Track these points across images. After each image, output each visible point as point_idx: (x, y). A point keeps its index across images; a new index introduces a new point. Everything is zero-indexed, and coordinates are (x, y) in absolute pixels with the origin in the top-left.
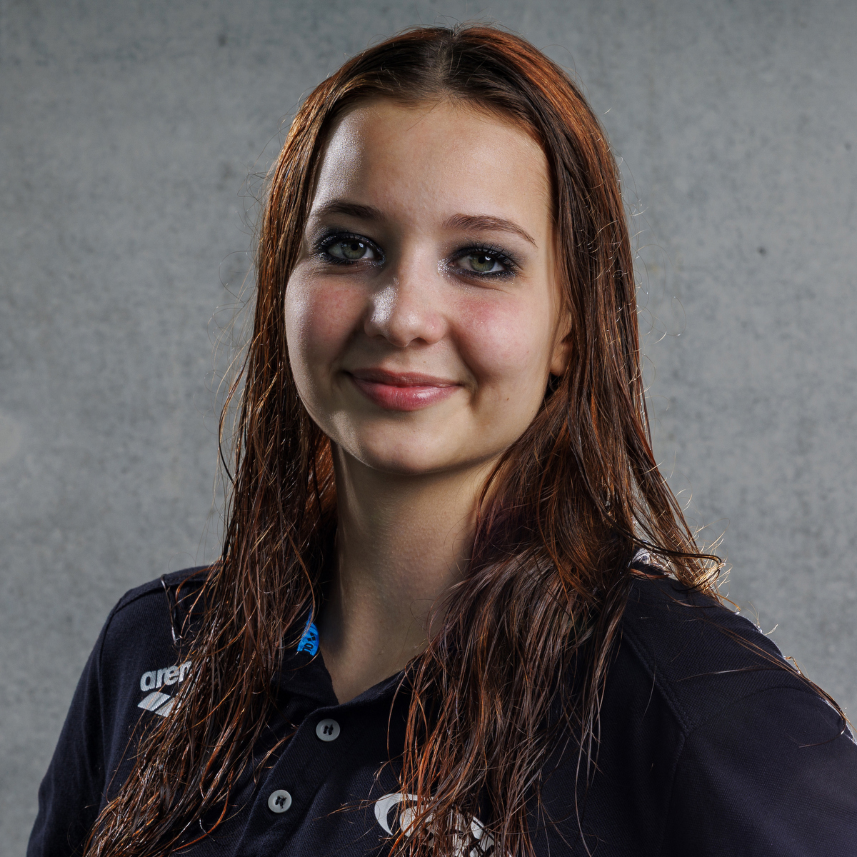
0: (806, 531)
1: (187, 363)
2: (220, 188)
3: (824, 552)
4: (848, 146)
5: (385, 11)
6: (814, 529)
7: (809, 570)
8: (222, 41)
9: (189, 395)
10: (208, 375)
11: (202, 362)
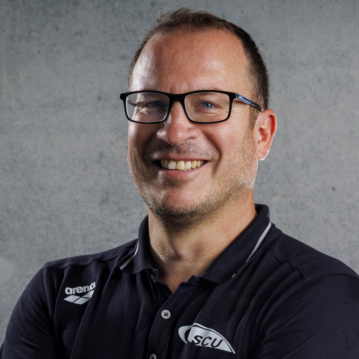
1: (84, 238)
2: (99, 162)
8: (99, 99)
10: (94, 243)
11: (91, 237)
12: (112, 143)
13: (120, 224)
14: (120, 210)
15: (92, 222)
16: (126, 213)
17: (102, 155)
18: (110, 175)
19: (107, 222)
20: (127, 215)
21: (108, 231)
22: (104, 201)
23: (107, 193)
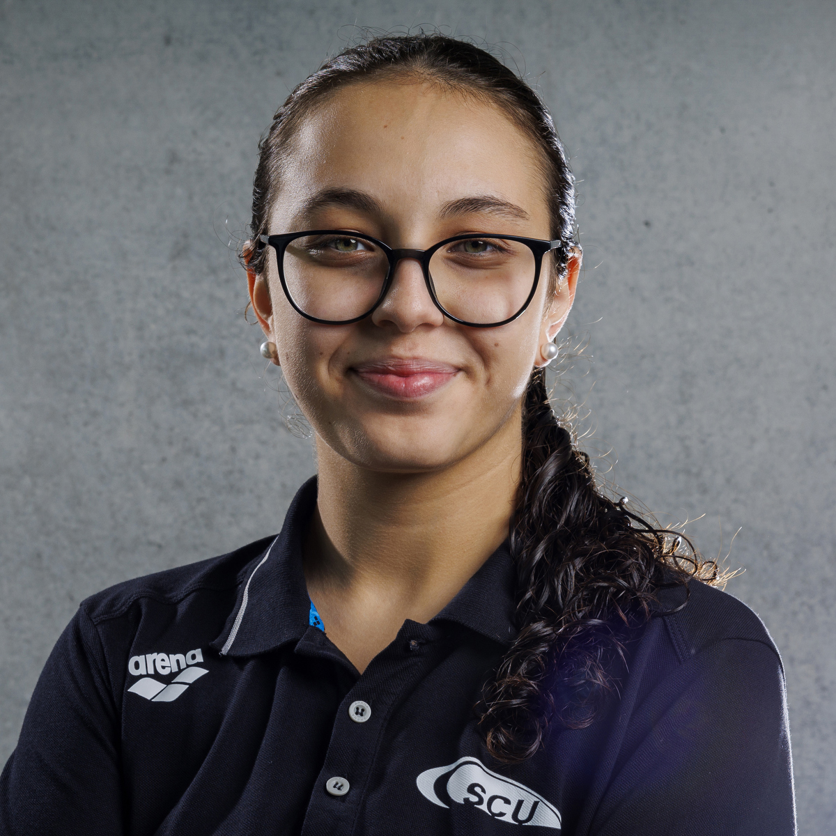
0: (688, 472)
1: (140, 328)
2: (168, 172)
3: (704, 490)
4: (723, 130)
5: (312, 12)
6: (694, 470)
7: (691, 506)
8: (168, 41)
9: (142, 357)
10: (160, 338)
11: (153, 327)
12: (195, 133)
13: (212, 299)
14: (213, 271)
15: (156, 296)
16: (223, 276)
17: (174, 158)
18: (190, 197)
19: (186, 294)
20: (228, 281)
21: (187, 313)
22: (180, 252)
23: (185, 236)
